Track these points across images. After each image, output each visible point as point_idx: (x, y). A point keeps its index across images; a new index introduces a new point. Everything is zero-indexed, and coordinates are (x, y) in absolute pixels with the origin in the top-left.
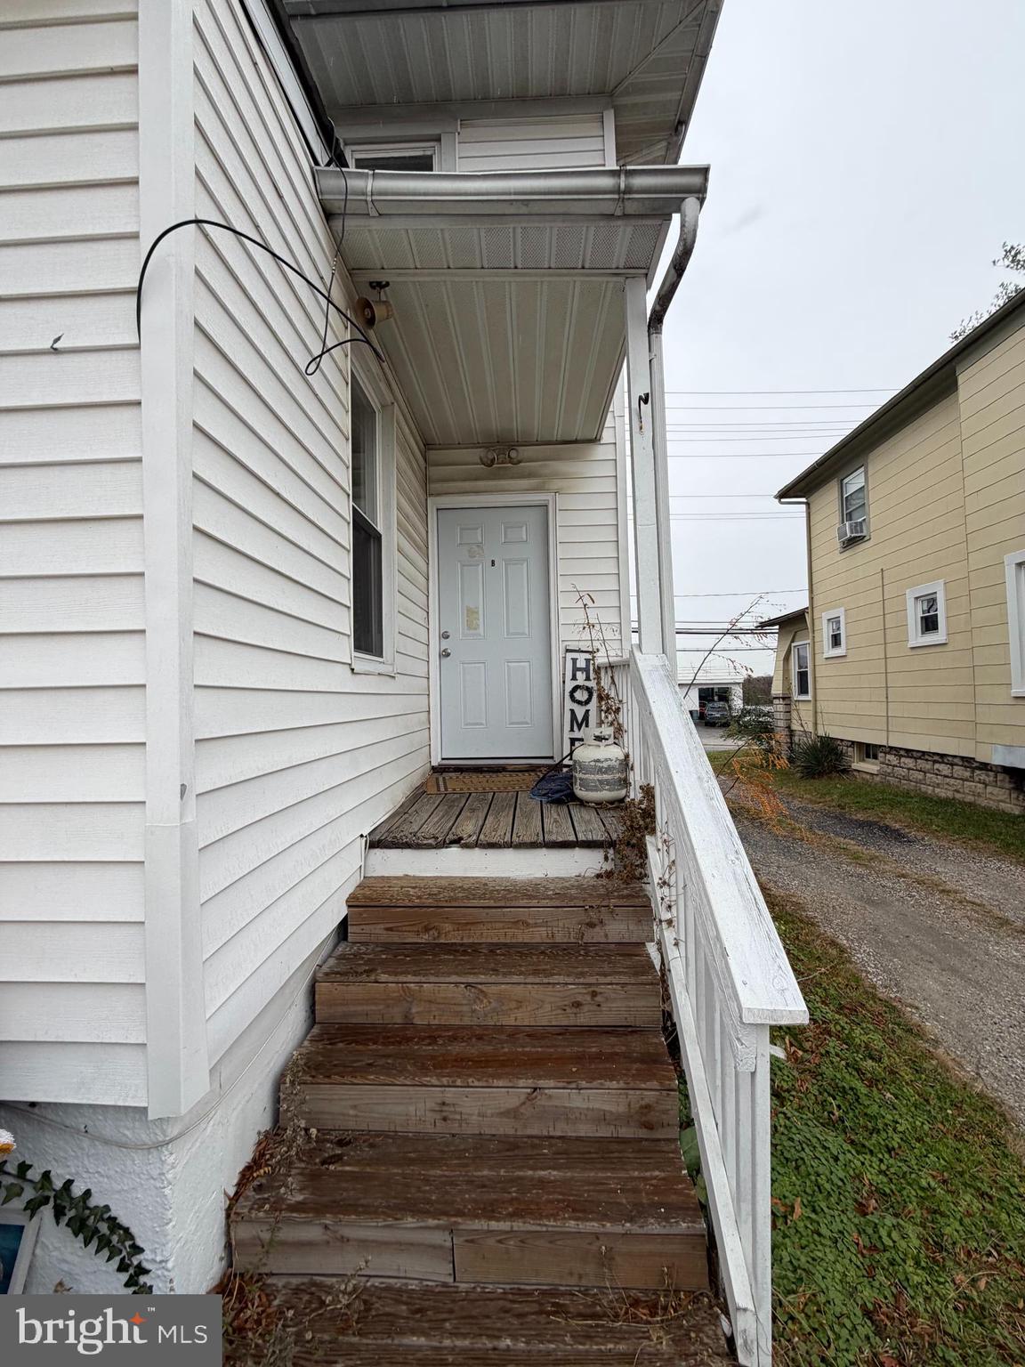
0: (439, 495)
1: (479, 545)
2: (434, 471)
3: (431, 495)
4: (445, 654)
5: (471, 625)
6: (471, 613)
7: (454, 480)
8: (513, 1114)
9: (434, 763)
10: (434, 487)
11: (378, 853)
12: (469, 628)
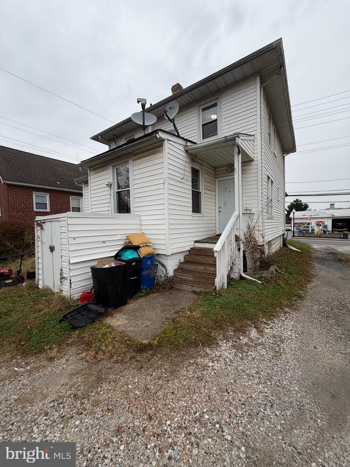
0: (218, 178)
1: (227, 188)
2: (217, 173)
3: (217, 178)
4: (220, 212)
5: (225, 205)
6: (225, 202)
7: (221, 174)
8: (203, 270)
9: (217, 234)
10: (217, 176)
11: (196, 243)
12: (225, 206)
